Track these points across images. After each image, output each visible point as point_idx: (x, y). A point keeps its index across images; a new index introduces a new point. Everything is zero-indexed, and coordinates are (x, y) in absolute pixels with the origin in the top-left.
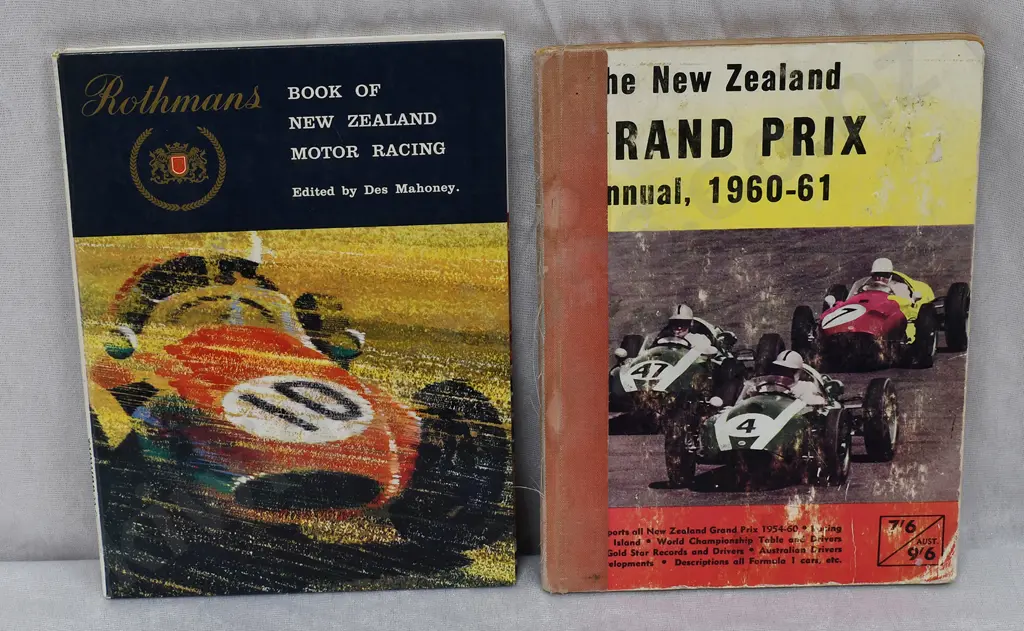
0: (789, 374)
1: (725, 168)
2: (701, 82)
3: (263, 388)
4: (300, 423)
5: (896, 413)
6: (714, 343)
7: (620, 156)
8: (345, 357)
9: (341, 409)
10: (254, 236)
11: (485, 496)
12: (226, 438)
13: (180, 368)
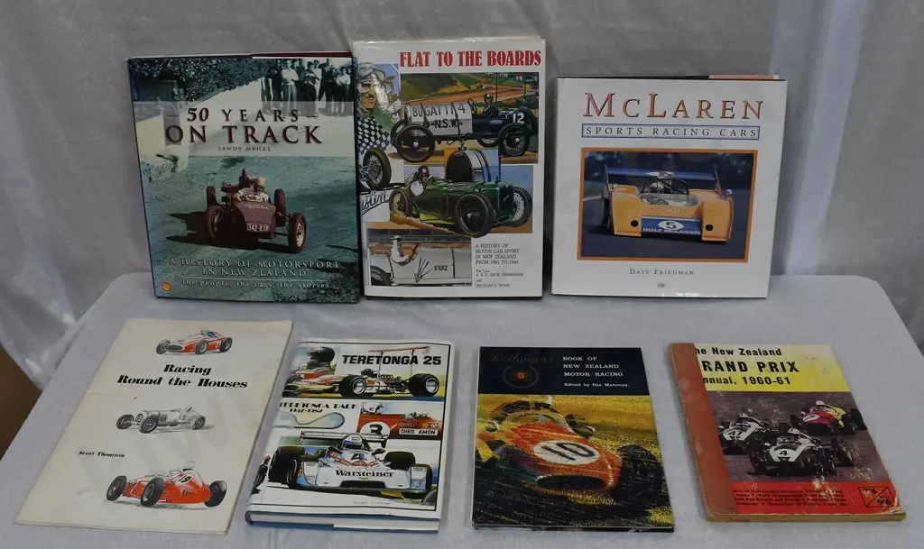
0: (796, 436)
1: (747, 375)
2: (730, 352)
3: (552, 444)
4: (567, 457)
5: (847, 449)
6: (760, 425)
7: (705, 369)
8: (587, 436)
9: (585, 453)
10: (550, 397)
11: (654, 488)
12: (534, 461)
13: (516, 436)
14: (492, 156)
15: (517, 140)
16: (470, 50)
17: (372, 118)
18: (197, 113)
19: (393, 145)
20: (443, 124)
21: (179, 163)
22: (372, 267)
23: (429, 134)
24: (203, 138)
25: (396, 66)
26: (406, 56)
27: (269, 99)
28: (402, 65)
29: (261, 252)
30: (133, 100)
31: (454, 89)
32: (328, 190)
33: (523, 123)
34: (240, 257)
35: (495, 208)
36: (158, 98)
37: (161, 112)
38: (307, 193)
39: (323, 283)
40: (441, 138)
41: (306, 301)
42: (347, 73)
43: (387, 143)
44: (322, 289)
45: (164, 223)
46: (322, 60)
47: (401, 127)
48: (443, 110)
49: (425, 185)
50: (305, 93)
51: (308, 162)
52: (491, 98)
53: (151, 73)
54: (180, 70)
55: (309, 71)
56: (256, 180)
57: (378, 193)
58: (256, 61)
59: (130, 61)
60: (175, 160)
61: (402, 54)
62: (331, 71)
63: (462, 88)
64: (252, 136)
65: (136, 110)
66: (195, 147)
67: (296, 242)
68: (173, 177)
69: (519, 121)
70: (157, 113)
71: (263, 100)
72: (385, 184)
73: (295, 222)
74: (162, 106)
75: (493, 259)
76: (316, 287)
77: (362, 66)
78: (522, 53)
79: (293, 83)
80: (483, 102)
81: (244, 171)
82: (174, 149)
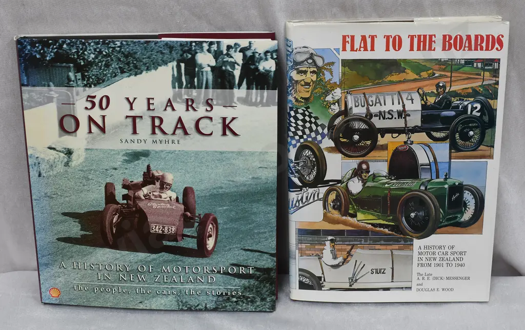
14: (442, 150)
15: (471, 133)
16: (422, 33)
17: (308, 108)
18: (97, 101)
19: (331, 138)
20: (387, 116)
21: (74, 156)
22: (300, 270)
23: (371, 126)
24: (103, 130)
25: (337, 50)
26: (349, 39)
27: (180, 87)
28: (344, 49)
29: (165, 256)
30: (22, 85)
31: (402, 76)
32: (245, 189)
33: (479, 114)
34: (141, 261)
35: (443, 207)
36: (51, 83)
37: (55, 100)
38: (221, 191)
39: (235, 290)
40: (384, 131)
41: (215, 310)
42: (272, 58)
43: (323, 136)
44: (233, 296)
45: (54, 223)
46: (244, 43)
47: (340, 118)
48: (389, 100)
49: (364, 182)
50: (223, 79)
51: (221, 157)
52: (444, 87)
53: (43, 56)
54: (78, 52)
55: (228, 55)
56: (163, 177)
57: (311, 190)
58: (167, 44)
59: (19, 42)
60: (69, 153)
61: (344, 37)
62: (253, 57)
63: (411, 75)
64: (159, 127)
65: (25, 96)
66: (94, 139)
67: (206, 244)
68: (66, 171)
69: (474, 113)
70: (50, 100)
71: (174, 87)
72: (319, 180)
73: (206, 222)
74: (56, 92)
75: (437, 261)
76: (226, 294)
77: (298, 50)
78: (482, 37)
79: (209, 69)
80: (435, 91)
81: (148, 167)
82: (69, 141)
